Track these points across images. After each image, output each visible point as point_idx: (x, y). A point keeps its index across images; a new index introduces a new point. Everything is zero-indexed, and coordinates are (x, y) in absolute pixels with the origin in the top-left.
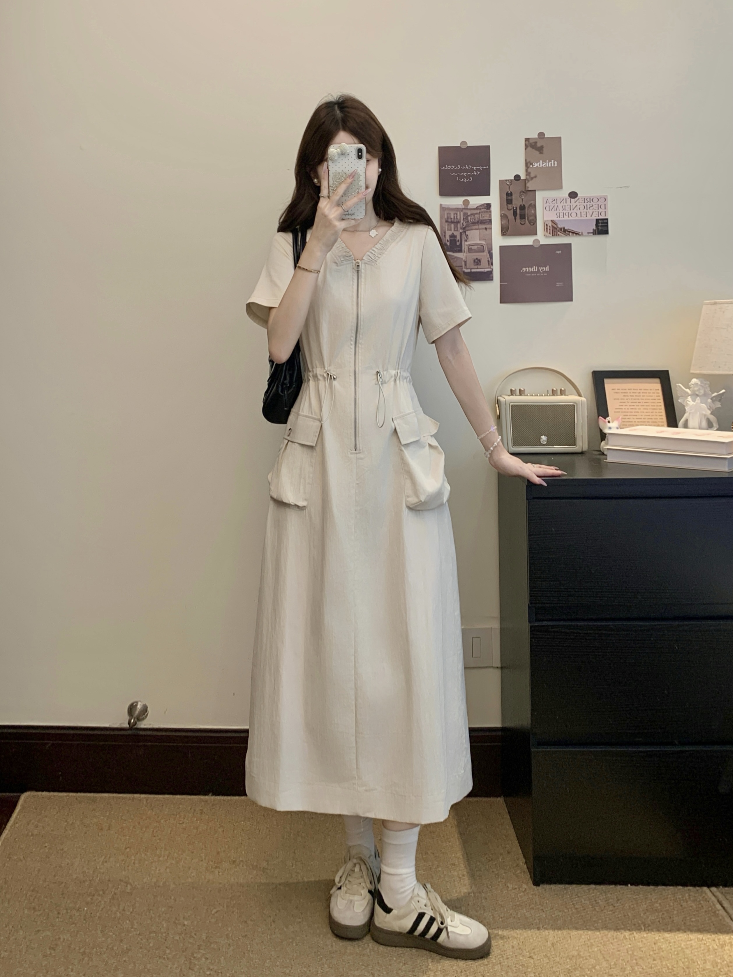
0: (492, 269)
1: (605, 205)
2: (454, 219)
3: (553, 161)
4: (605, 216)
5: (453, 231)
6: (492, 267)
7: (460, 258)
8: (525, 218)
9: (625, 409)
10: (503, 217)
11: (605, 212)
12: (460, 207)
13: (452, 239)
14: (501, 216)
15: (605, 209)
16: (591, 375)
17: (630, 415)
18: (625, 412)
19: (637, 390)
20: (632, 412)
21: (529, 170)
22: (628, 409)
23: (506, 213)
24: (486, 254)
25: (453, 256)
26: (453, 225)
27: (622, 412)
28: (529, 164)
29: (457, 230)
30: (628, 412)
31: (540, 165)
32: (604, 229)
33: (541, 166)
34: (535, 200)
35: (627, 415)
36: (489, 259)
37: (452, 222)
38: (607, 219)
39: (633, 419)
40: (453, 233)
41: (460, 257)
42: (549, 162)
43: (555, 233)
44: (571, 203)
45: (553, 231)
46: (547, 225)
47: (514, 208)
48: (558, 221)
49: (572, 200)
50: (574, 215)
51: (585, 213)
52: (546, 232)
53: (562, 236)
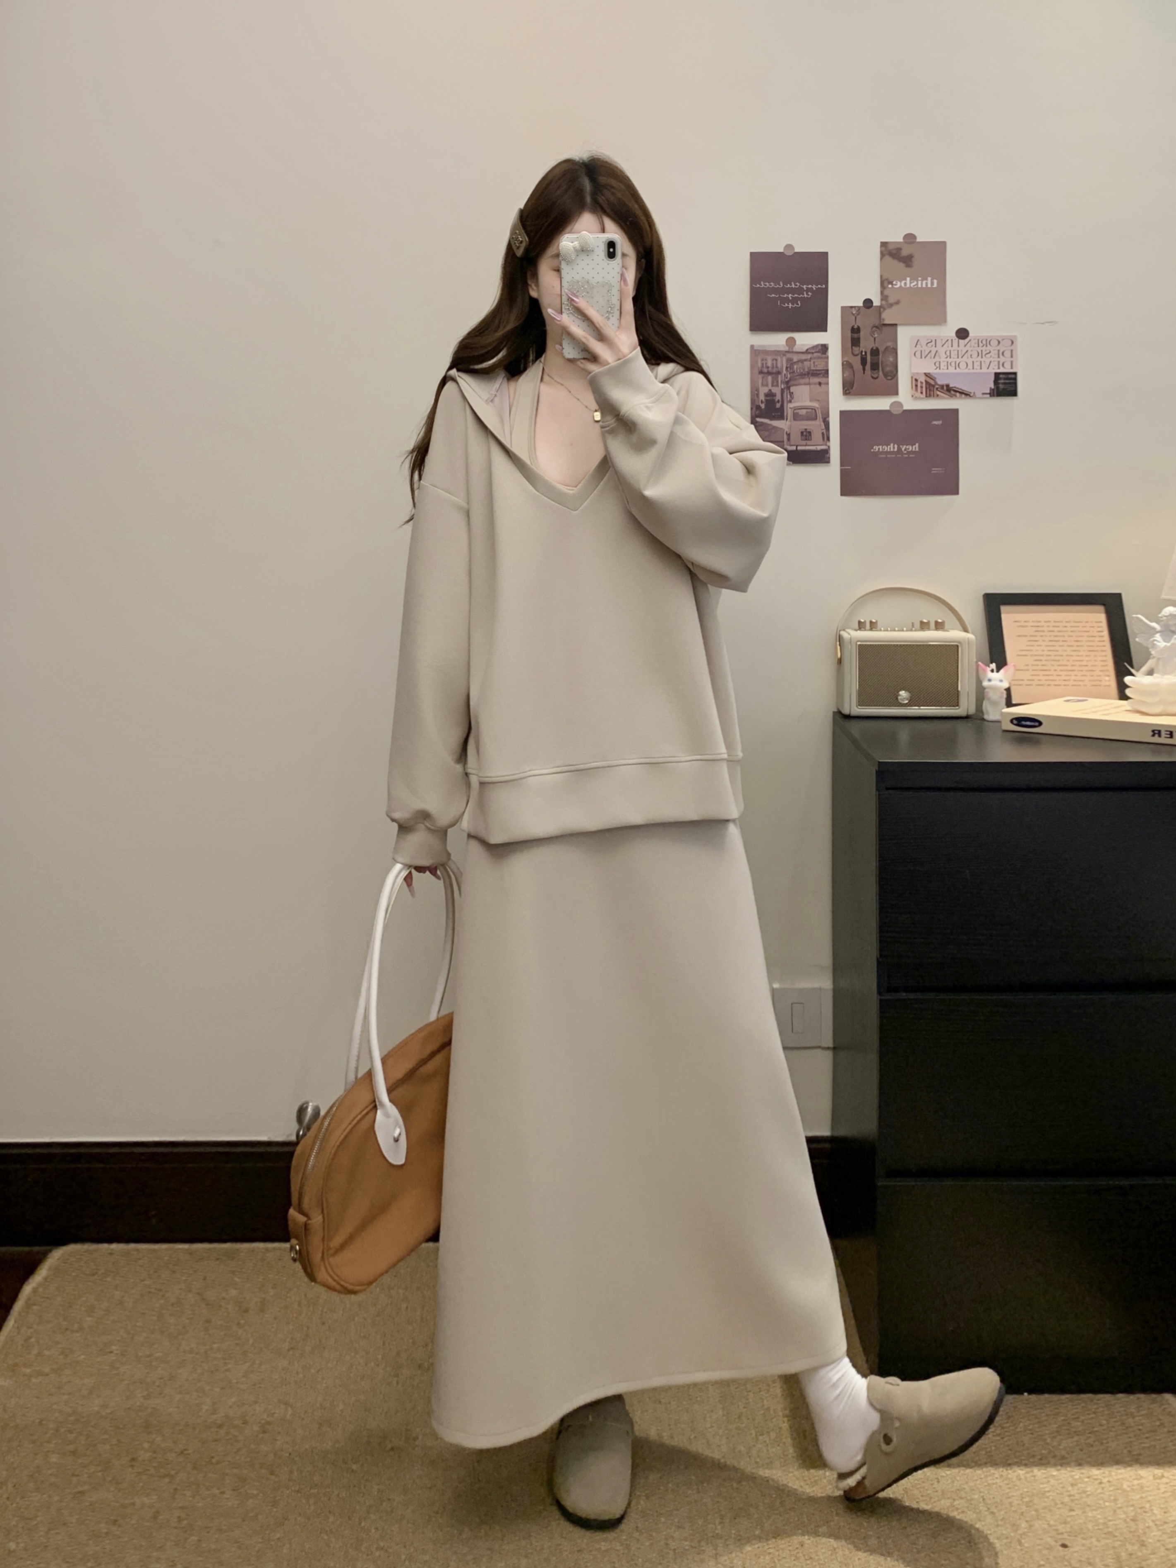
0: (829, 447)
1: (1011, 350)
2: (774, 367)
3: (929, 279)
4: (1011, 367)
5: (770, 387)
6: (828, 444)
7: (781, 429)
8: (879, 369)
9: (1037, 651)
10: (846, 366)
11: (1011, 361)
12: (782, 349)
13: (769, 398)
14: (843, 365)
15: (1011, 356)
16: (981, 600)
17: (1045, 660)
18: (1037, 655)
19: (1061, 622)
20: (1050, 655)
21: (887, 292)
22: (1043, 651)
23: (850, 361)
24: (819, 422)
25: (770, 425)
26: (770, 378)
27: (1031, 656)
28: (886, 283)
29: (777, 386)
30: (1042, 655)
31: (905, 284)
32: (1010, 387)
33: (908, 286)
34: (896, 340)
35: (1041, 661)
36: (824, 431)
37: (769, 373)
38: (1014, 373)
39: (1053, 665)
40: (770, 391)
41: (781, 427)
42: (922, 280)
43: (932, 393)
44: (958, 346)
45: (928, 390)
46: (916, 380)
47: (862, 352)
48: (936, 374)
49: (960, 341)
50: (962, 365)
51: (979, 363)
52: (914, 392)
53: (943, 398)
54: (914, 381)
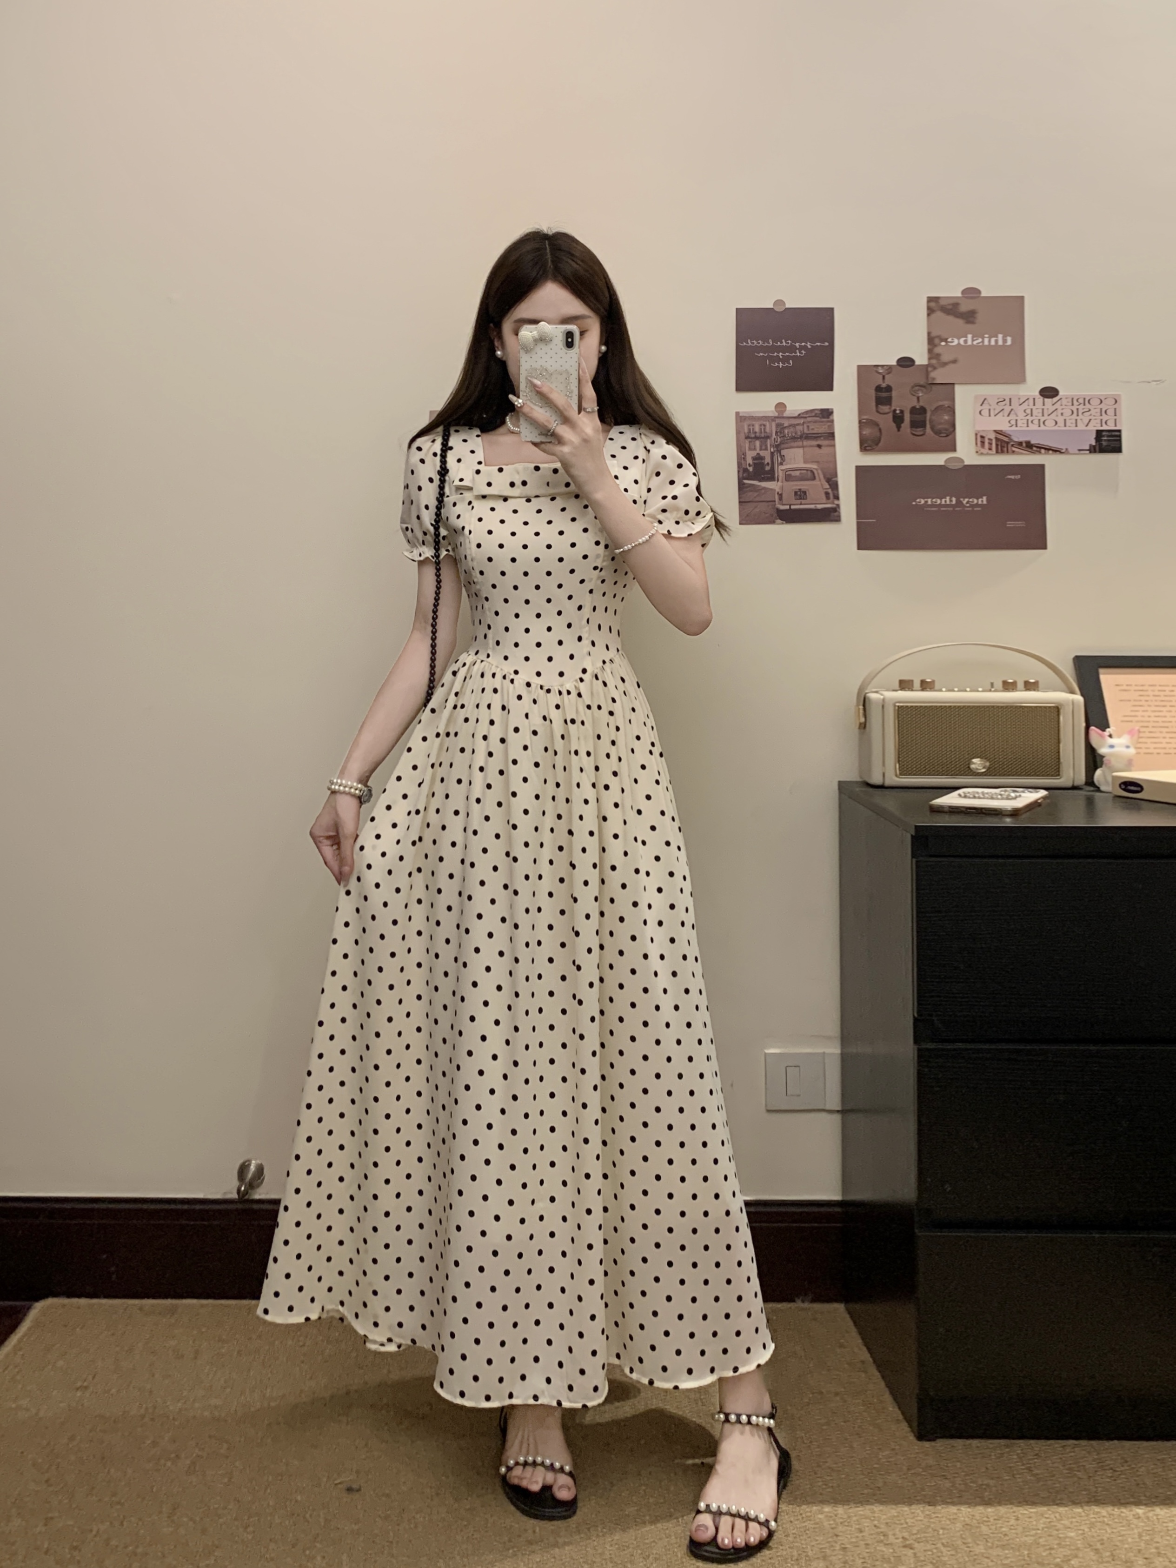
0: (838, 505)
1: (1115, 409)
2: (761, 432)
3: (1000, 336)
4: (1116, 426)
5: (758, 451)
6: (837, 502)
7: (771, 489)
8: (924, 426)
9: (1143, 716)
10: (866, 424)
11: (1115, 420)
12: (772, 415)
13: (755, 462)
14: (860, 423)
15: (1115, 415)
16: (1070, 664)
17: (1153, 727)
18: (1142, 722)
19: (1167, 686)
20: (1157, 722)
21: (937, 350)
22: (1149, 717)
23: (873, 419)
24: (822, 482)
25: (759, 486)
26: (758, 443)
27: (1137, 722)
28: (937, 341)
29: (766, 449)
30: (1149, 722)
31: (966, 341)
32: (1113, 444)
33: (969, 343)
34: (953, 400)
35: (1147, 727)
36: (830, 490)
37: (756, 438)
38: (1119, 431)
39: (1161, 732)
40: (758, 454)
41: (771, 487)
42: (990, 338)
43: (1005, 449)
44: (1044, 405)
45: (999, 447)
46: (982, 437)
47: (895, 410)
48: (1011, 431)
49: (1046, 400)
50: (1050, 424)
51: (1074, 421)
52: (979, 448)
53: (1022, 454)
54: (979, 439)
